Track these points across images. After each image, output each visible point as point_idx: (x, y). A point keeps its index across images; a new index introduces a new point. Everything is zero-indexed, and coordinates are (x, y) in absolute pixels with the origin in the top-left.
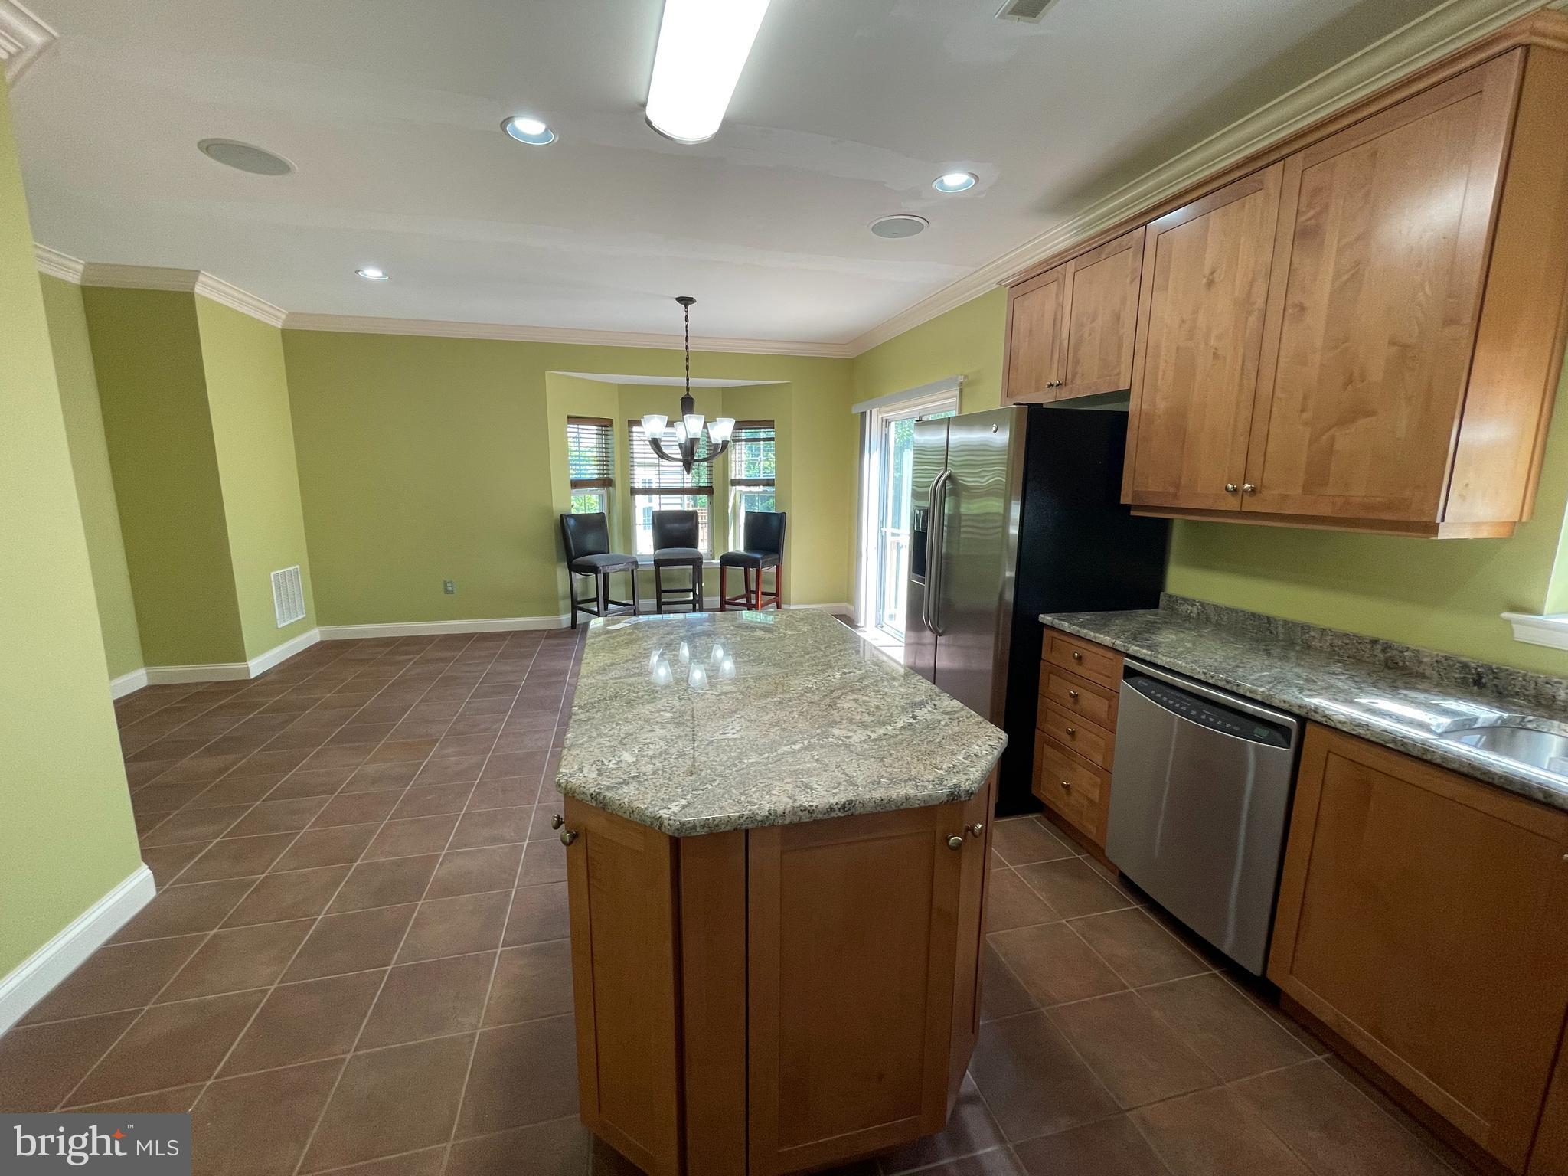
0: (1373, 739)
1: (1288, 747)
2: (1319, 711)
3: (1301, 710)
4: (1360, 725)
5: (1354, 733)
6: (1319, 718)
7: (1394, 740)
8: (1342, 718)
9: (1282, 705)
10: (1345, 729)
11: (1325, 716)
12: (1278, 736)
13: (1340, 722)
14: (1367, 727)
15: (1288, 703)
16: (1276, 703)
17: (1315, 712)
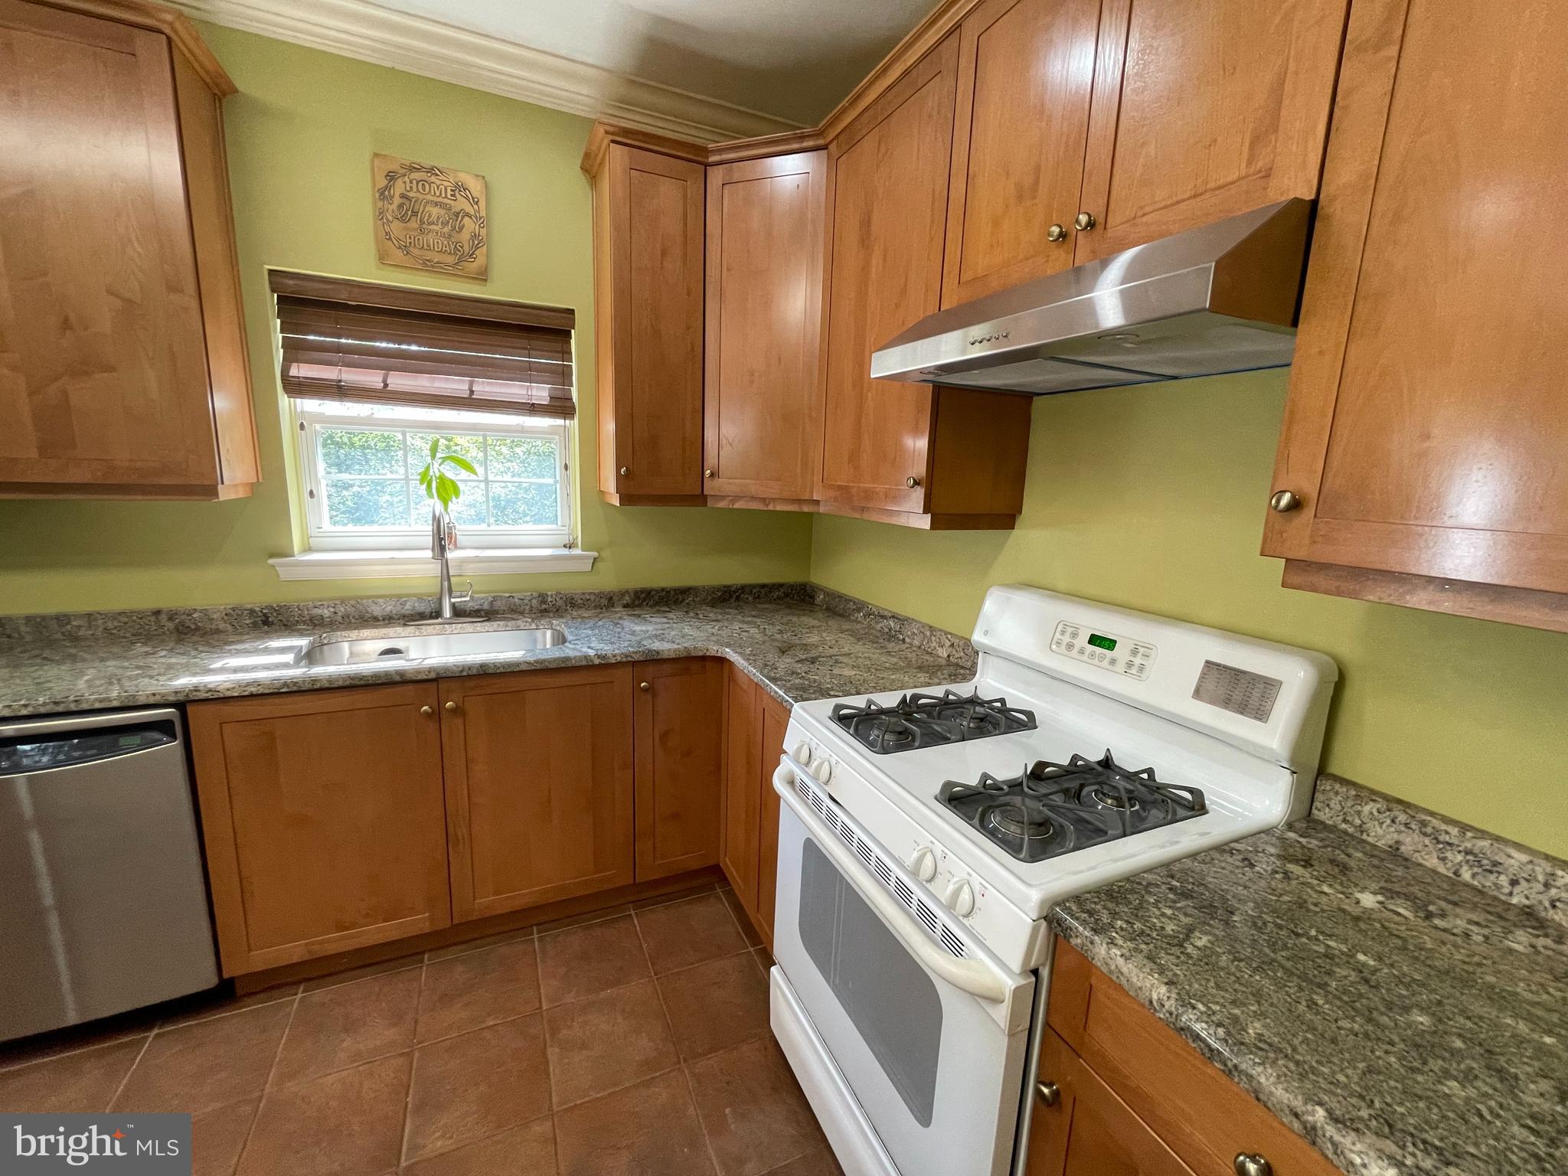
0: (267, 691)
1: (174, 737)
2: (201, 688)
3: (179, 695)
4: (248, 685)
5: (246, 693)
6: (203, 695)
7: (285, 684)
8: (228, 685)
9: (152, 700)
10: (236, 694)
11: (210, 690)
12: (156, 735)
13: (228, 690)
14: (256, 683)
15: (159, 694)
16: (142, 700)
17: (196, 691)
